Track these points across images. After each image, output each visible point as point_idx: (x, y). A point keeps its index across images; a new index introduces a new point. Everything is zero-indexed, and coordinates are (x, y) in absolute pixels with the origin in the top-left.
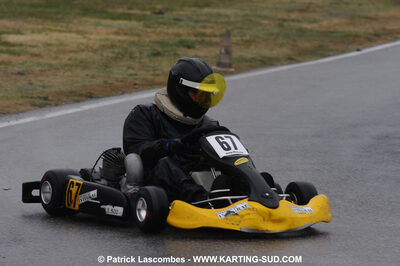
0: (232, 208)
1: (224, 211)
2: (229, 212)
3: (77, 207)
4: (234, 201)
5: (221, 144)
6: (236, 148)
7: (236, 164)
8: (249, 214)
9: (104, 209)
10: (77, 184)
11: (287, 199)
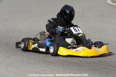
0: (77, 49)
1: (75, 50)
2: (76, 50)
3: (31, 49)
4: (78, 47)
5: (75, 30)
6: (79, 31)
7: (79, 36)
8: (82, 51)
9: (39, 50)
10: (32, 42)
11: (94, 46)
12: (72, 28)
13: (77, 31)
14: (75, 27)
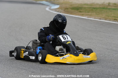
1: (62, 57)
7: (67, 43)
8: (69, 58)
11: (82, 54)
12: (61, 37)
13: (66, 39)
14: (64, 35)
